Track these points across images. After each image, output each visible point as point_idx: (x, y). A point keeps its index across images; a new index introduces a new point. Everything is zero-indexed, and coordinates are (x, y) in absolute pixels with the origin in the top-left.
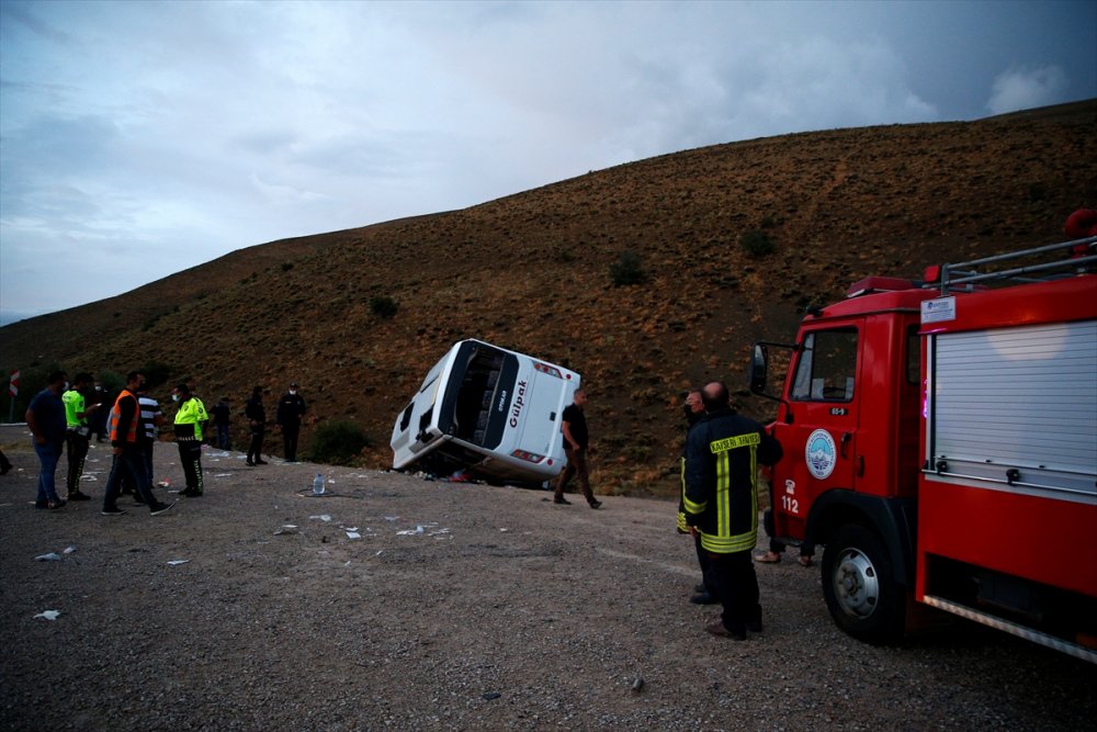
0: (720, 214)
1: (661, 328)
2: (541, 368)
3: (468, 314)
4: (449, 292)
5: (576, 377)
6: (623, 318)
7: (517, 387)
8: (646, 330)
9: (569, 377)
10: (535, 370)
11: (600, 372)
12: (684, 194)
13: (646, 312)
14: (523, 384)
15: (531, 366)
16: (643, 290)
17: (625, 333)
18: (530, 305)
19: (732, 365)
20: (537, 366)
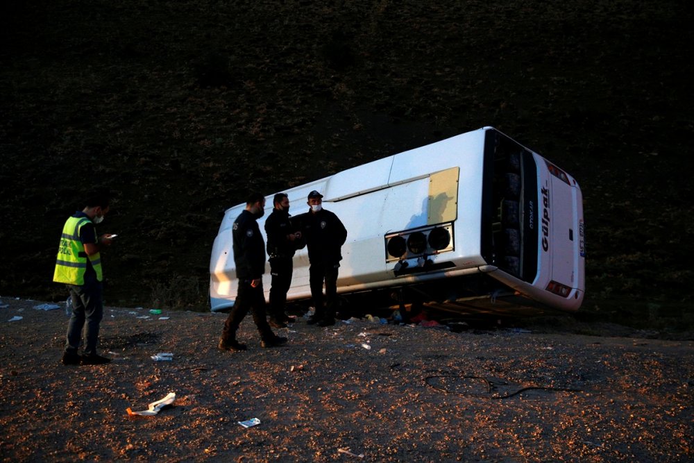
1: (269, 131)
2: (553, 170)
10: (550, 172)
14: (545, 191)
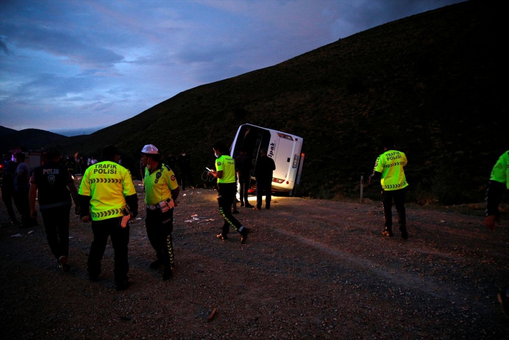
0: (404, 53)
1: (372, 113)
2: (282, 136)
3: (279, 113)
4: (271, 103)
5: (301, 139)
6: (353, 110)
7: (270, 146)
8: (364, 115)
9: (296, 140)
10: (279, 137)
11: (341, 137)
12: (386, 45)
13: (364, 106)
14: (273, 144)
15: (277, 135)
16: (363, 95)
17: (353, 117)
18: (308, 107)
19: (408, 130)
20: (280, 135)
